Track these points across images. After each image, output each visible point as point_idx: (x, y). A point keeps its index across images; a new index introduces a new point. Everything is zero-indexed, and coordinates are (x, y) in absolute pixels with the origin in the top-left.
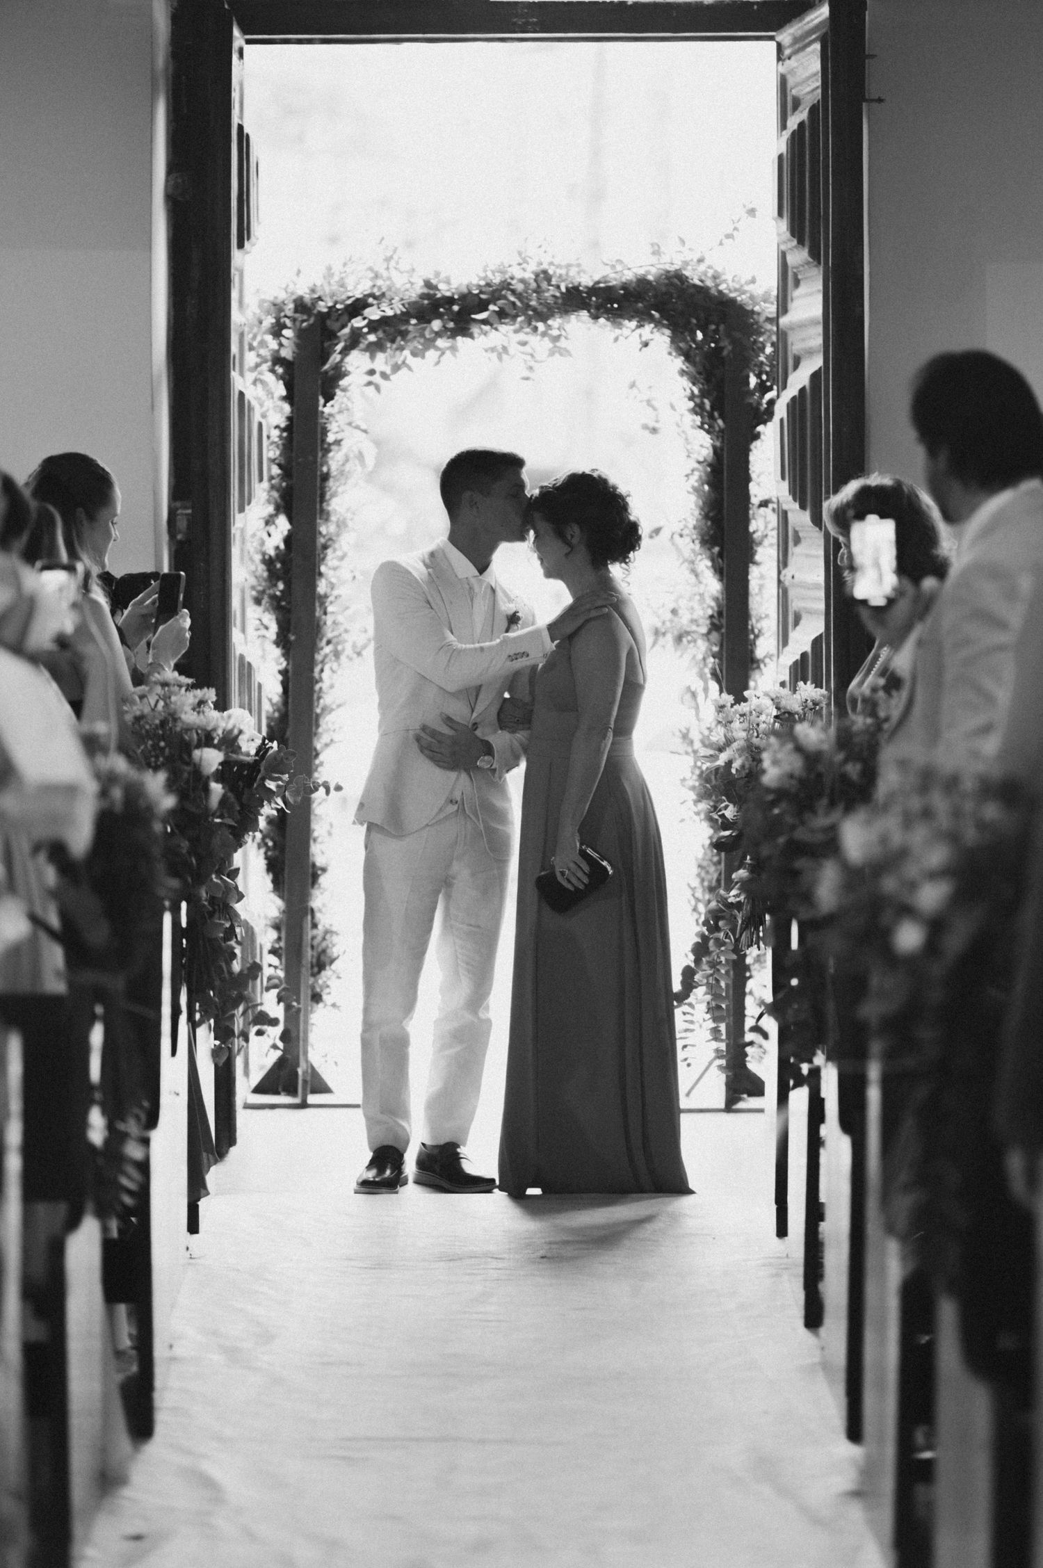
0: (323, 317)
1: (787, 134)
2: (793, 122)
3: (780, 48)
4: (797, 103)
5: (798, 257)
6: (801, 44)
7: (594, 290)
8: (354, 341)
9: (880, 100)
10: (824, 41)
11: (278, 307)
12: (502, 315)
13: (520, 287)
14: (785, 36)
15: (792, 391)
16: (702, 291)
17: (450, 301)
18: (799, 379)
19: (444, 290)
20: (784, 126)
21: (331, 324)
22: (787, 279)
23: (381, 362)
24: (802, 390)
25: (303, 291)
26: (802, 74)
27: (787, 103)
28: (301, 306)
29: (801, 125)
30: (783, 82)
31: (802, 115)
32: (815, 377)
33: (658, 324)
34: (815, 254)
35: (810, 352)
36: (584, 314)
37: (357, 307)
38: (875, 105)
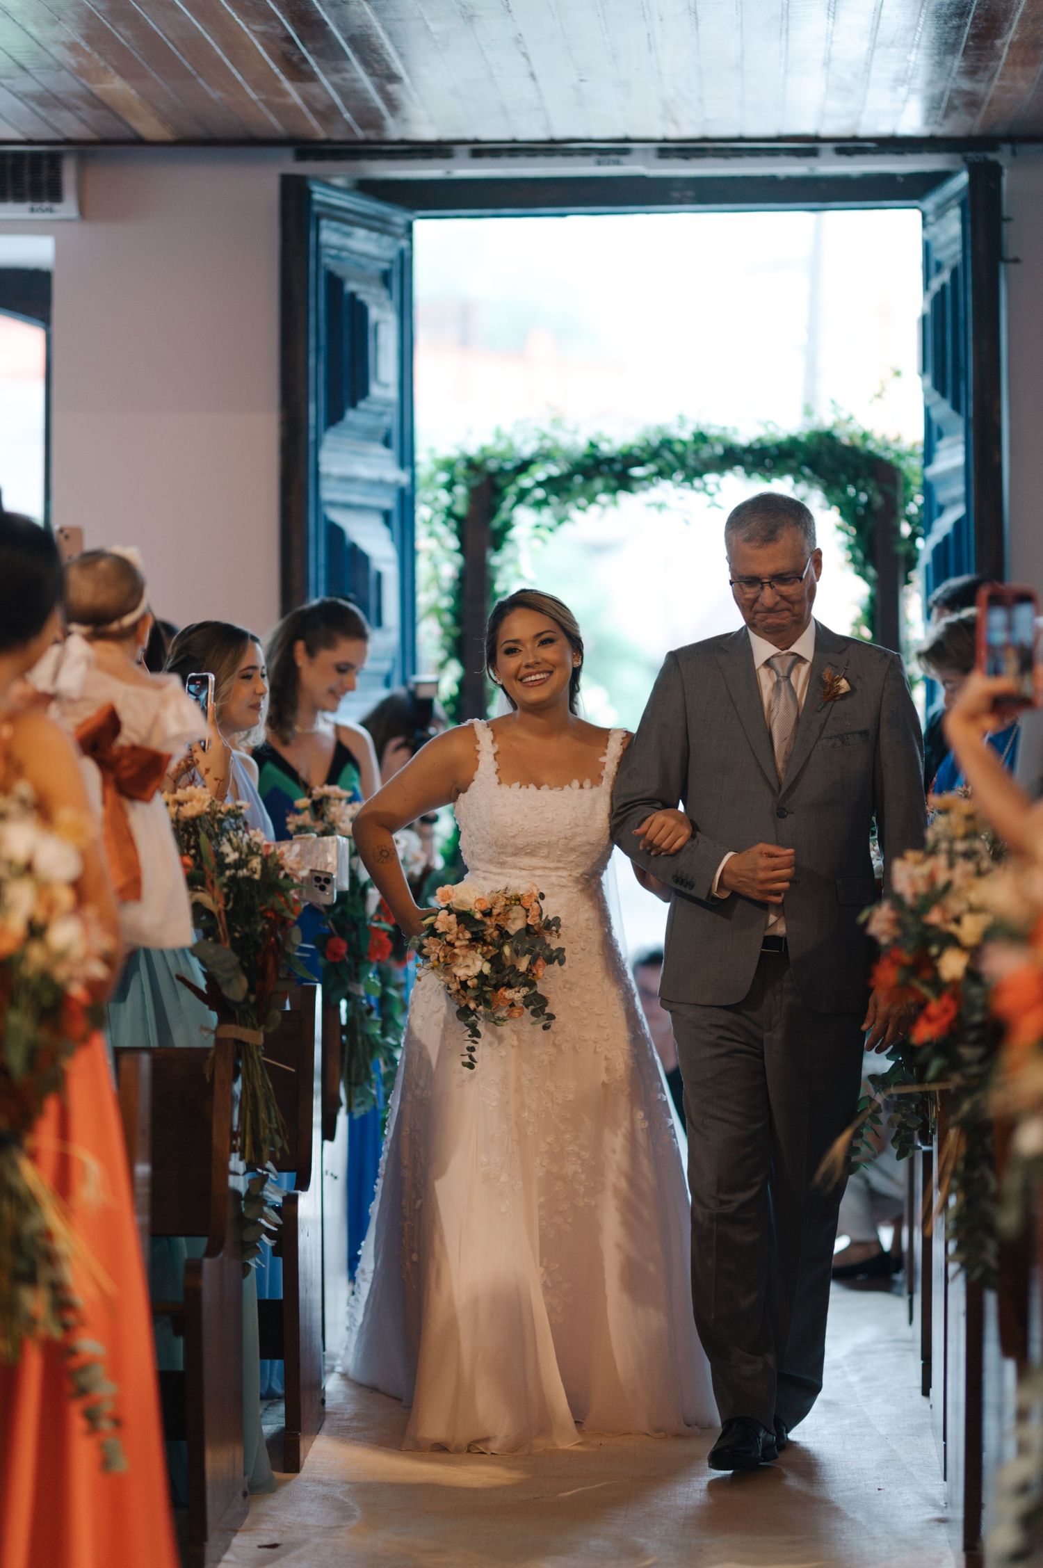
0: (492, 476)
1: (930, 296)
2: (935, 285)
3: (924, 216)
4: (939, 267)
5: (943, 409)
6: (941, 210)
7: (749, 450)
8: (522, 495)
9: (1016, 261)
10: (962, 205)
11: (448, 466)
12: (661, 474)
13: (678, 448)
14: (930, 203)
15: (936, 537)
16: (852, 450)
17: (610, 461)
18: (944, 525)
19: (606, 449)
20: (926, 287)
21: (501, 481)
22: (933, 432)
23: (547, 516)
24: (946, 538)
25: (473, 450)
26: (943, 238)
27: (930, 267)
28: (472, 465)
29: (943, 287)
30: (927, 247)
31: (945, 277)
32: (958, 525)
33: (810, 481)
34: (956, 406)
35: (954, 502)
36: (739, 469)
37: (524, 467)
38: (1012, 266)
